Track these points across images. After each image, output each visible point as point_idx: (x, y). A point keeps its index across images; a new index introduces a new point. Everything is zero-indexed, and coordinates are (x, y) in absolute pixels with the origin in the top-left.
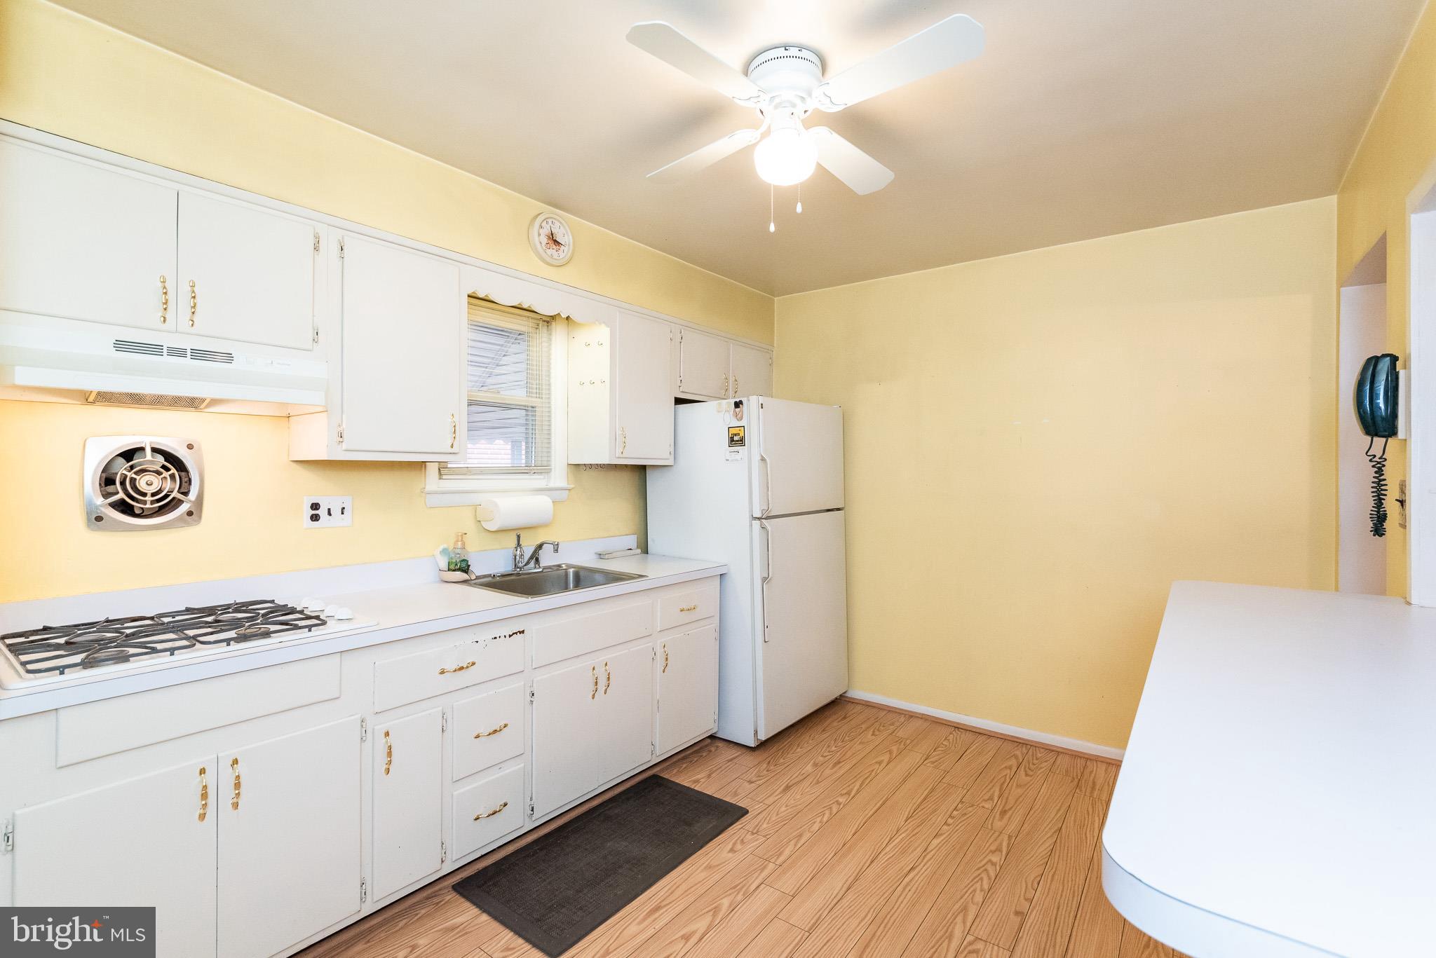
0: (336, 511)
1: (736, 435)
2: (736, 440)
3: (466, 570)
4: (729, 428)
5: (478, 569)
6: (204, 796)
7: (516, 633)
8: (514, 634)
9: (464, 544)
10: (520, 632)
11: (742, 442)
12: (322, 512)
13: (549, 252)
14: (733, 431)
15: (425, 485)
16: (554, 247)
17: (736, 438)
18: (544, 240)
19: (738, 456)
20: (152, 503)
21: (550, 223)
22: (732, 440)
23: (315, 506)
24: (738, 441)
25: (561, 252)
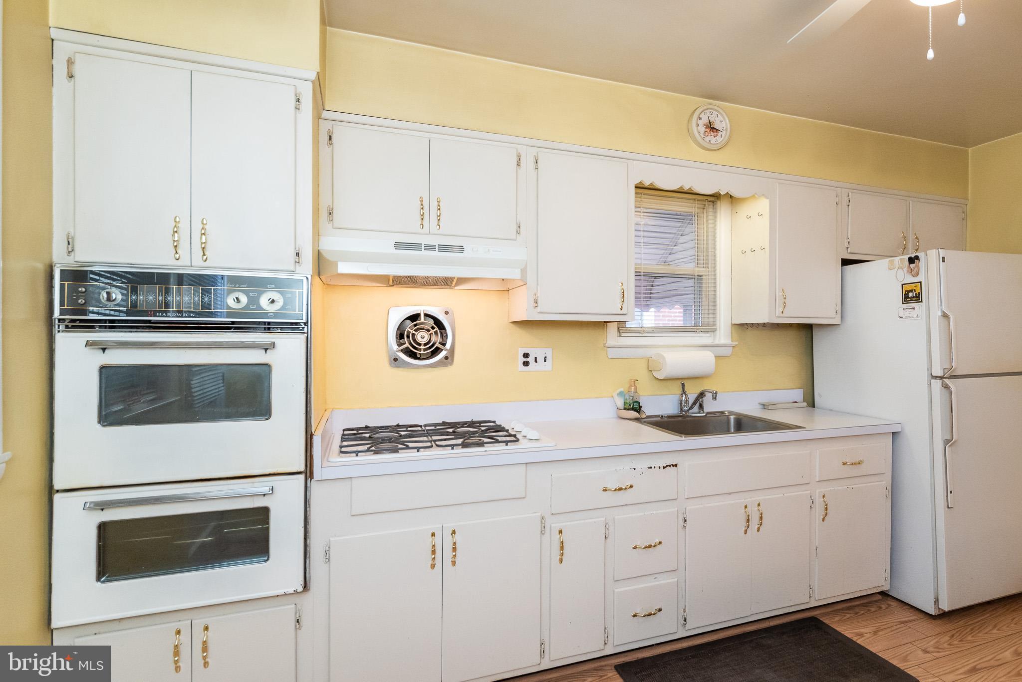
0: (540, 360)
1: (911, 291)
2: (912, 296)
3: (638, 409)
4: (902, 285)
5: (649, 409)
6: (434, 552)
7: (670, 466)
8: (667, 466)
9: (636, 389)
10: (673, 466)
11: (918, 298)
12: (531, 359)
13: (707, 139)
14: (909, 287)
15: (607, 340)
16: (712, 133)
17: (910, 295)
18: (702, 129)
19: (914, 313)
20: (425, 350)
21: (708, 112)
22: (906, 298)
23: (526, 355)
24: (913, 297)
25: (718, 137)
